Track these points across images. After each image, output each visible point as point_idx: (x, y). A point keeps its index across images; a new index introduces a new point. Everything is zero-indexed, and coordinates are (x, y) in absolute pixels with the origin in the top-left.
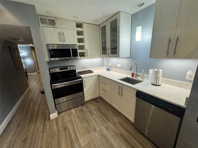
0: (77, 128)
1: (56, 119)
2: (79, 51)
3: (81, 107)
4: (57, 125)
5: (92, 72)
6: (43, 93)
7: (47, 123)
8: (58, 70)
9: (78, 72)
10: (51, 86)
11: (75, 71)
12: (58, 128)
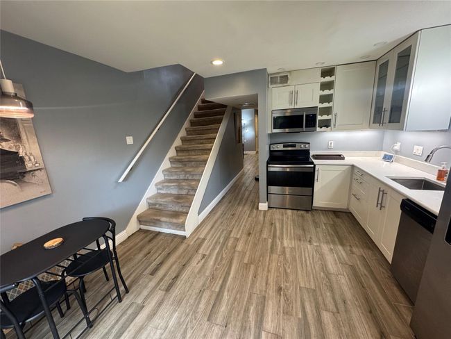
0: (287, 230)
1: (265, 211)
2: (319, 118)
3: (302, 212)
4: (264, 217)
5: (343, 158)
6: (257, 179)
7: (255, 211)
8: (280, 147)
9: (313, 156)
10: (267, 167)
11: (307, 152)
12: (264, 220)
